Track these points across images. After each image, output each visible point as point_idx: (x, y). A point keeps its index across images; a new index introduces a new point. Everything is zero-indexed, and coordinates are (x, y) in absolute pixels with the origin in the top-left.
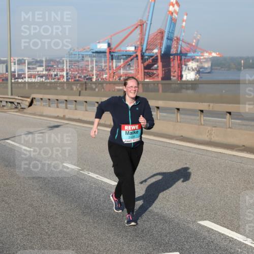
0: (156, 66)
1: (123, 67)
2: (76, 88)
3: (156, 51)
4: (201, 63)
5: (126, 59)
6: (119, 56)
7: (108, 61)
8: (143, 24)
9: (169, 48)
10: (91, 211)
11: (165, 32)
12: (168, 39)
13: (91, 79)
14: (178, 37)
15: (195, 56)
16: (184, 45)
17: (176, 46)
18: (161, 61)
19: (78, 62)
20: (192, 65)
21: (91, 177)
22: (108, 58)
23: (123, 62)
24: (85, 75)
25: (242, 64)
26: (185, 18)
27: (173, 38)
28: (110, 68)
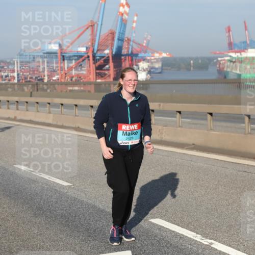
0: (107, 66)
1: (74, 68)
2: (28, 89)
3: (107, 51)
4: (152, 63)
5: (78, 59)
6: (70, 56)
7: (60, 62)
8: (94, 25)
9: (120, 49)
10: (43, 213)
11: (116, 32)
12: (119, 39)
13: (42, 80)
14: (129, 37)
15: (145, 57)
16: (135, 46)
17: (127, 46)
18: (113, 62)
19: (29, 62)
20: (143, 65)
21: (43, 178)
22: (59, 59)
23: (75, 62)
24: (36, 76)
25: (192, 64)
26: (135, 18)
27: (124, 39)
28: (62, 69)
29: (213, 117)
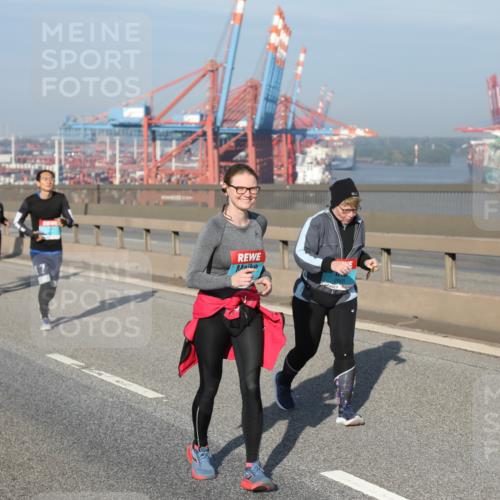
0: (243, 154)
1: (175, 157)
2: (80, 197)
3: (243, 124)
4: (334, 149)
5: (183, 139)
6: (167, 132)
7: (145, 143)
8: (217, 69)
9: (269, 118)
10: (103, 453)
11: (261, 85)
12: (267, 99)
13: (109, 180)
14: (288, 95)
15: (321, 135)
16: (300, 113)
17: (283, 114)
18: (254, 145)
19: (83, 143)
20: (316, 152)
21: (105, 381)
22: (145, 137)
23: (177, 145)
24: (97, 171)
25: (416, 153)
26: (302, 57)
27: (277, 99)
28: (150, 158)
29: (458, 262)
